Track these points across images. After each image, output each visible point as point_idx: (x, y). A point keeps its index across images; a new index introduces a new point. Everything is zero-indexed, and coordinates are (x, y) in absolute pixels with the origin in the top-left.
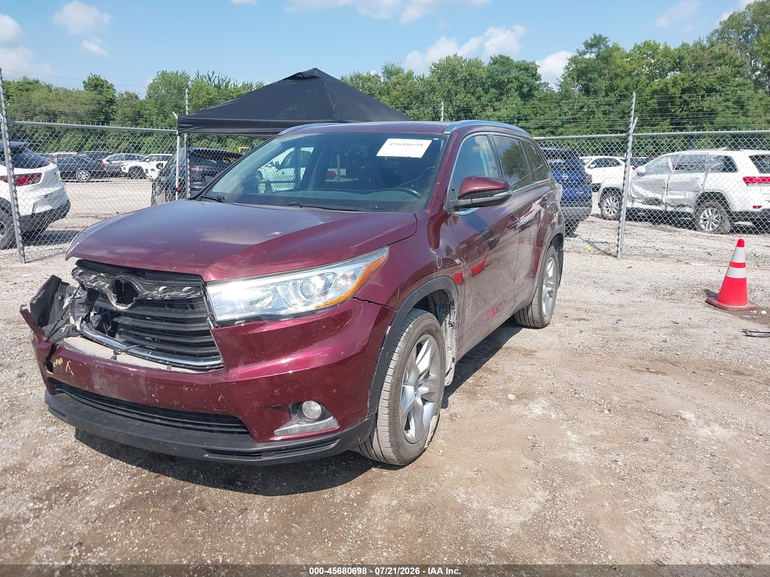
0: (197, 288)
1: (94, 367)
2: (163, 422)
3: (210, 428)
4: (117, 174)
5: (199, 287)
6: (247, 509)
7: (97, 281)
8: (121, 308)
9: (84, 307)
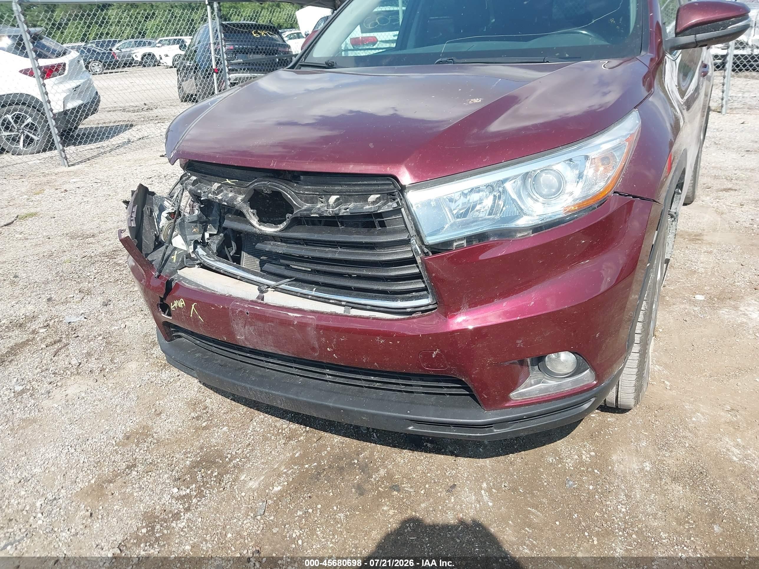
0: (391, 196)
1: (233, 311)
2: (337, 380)
3: (409, 389)
4: (129, 63)
5: (392, 194)
6: (455, 485)
7: (222, 191)
8: (269, 230)
9: (196, 226)
